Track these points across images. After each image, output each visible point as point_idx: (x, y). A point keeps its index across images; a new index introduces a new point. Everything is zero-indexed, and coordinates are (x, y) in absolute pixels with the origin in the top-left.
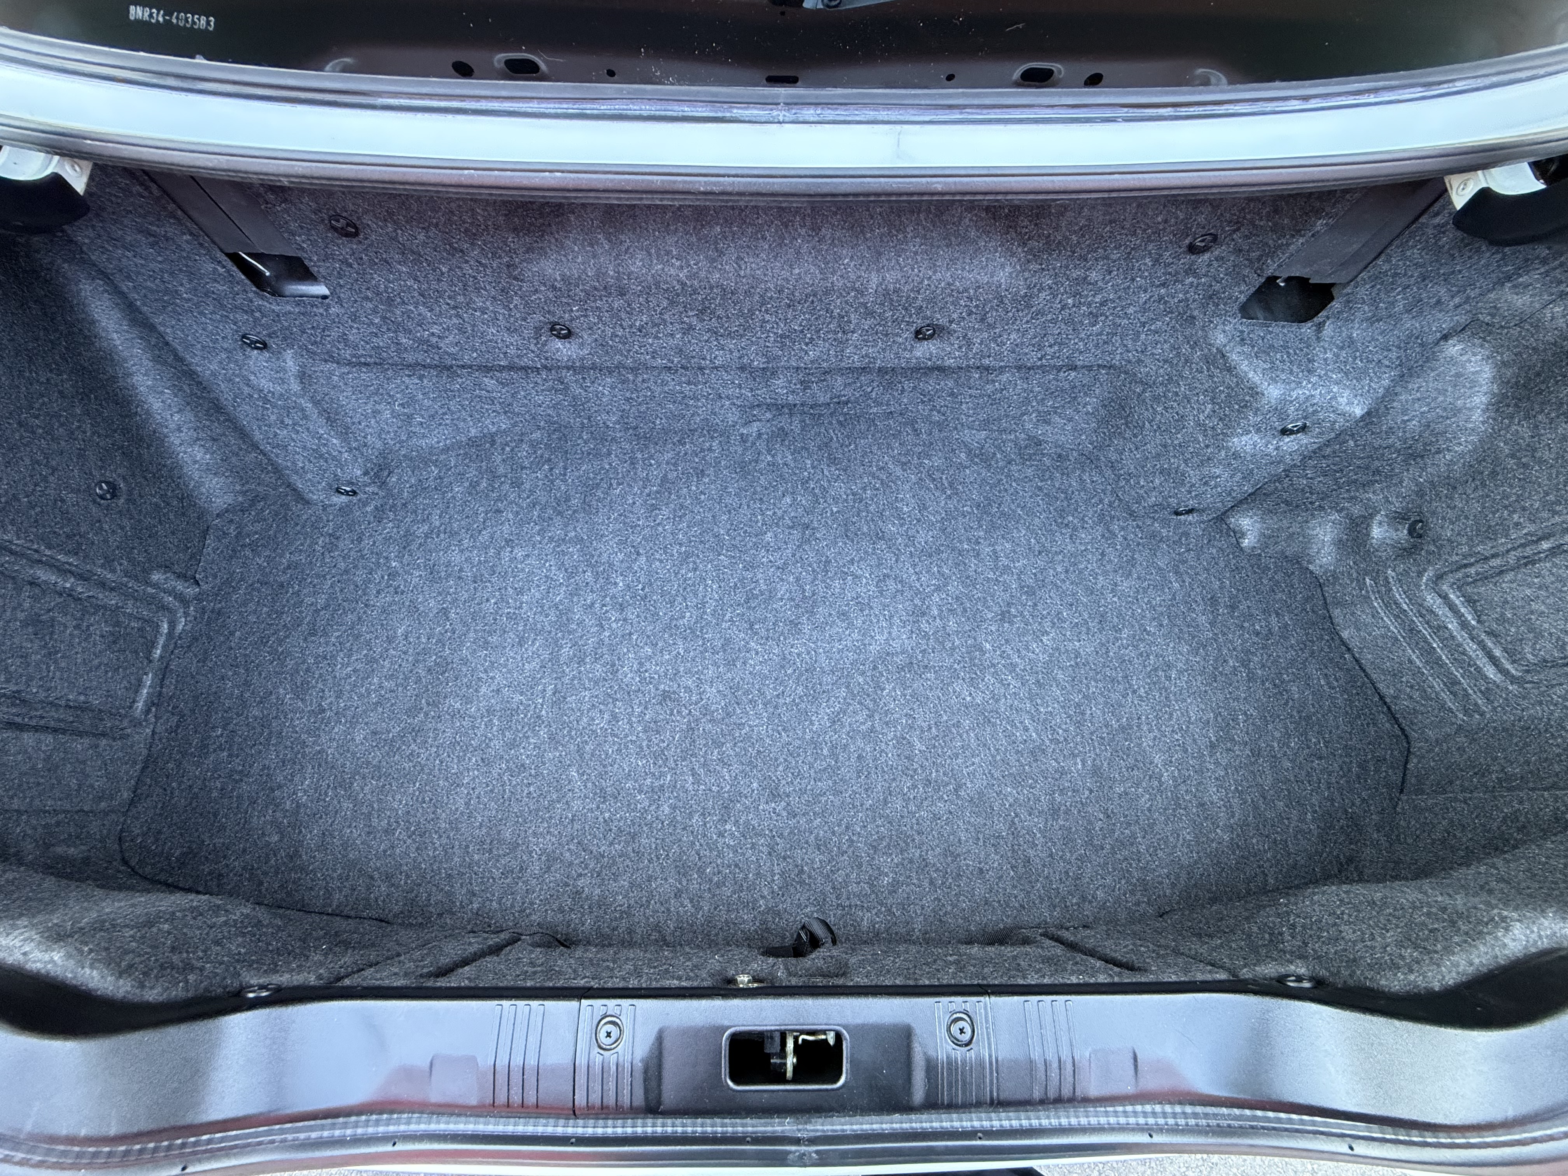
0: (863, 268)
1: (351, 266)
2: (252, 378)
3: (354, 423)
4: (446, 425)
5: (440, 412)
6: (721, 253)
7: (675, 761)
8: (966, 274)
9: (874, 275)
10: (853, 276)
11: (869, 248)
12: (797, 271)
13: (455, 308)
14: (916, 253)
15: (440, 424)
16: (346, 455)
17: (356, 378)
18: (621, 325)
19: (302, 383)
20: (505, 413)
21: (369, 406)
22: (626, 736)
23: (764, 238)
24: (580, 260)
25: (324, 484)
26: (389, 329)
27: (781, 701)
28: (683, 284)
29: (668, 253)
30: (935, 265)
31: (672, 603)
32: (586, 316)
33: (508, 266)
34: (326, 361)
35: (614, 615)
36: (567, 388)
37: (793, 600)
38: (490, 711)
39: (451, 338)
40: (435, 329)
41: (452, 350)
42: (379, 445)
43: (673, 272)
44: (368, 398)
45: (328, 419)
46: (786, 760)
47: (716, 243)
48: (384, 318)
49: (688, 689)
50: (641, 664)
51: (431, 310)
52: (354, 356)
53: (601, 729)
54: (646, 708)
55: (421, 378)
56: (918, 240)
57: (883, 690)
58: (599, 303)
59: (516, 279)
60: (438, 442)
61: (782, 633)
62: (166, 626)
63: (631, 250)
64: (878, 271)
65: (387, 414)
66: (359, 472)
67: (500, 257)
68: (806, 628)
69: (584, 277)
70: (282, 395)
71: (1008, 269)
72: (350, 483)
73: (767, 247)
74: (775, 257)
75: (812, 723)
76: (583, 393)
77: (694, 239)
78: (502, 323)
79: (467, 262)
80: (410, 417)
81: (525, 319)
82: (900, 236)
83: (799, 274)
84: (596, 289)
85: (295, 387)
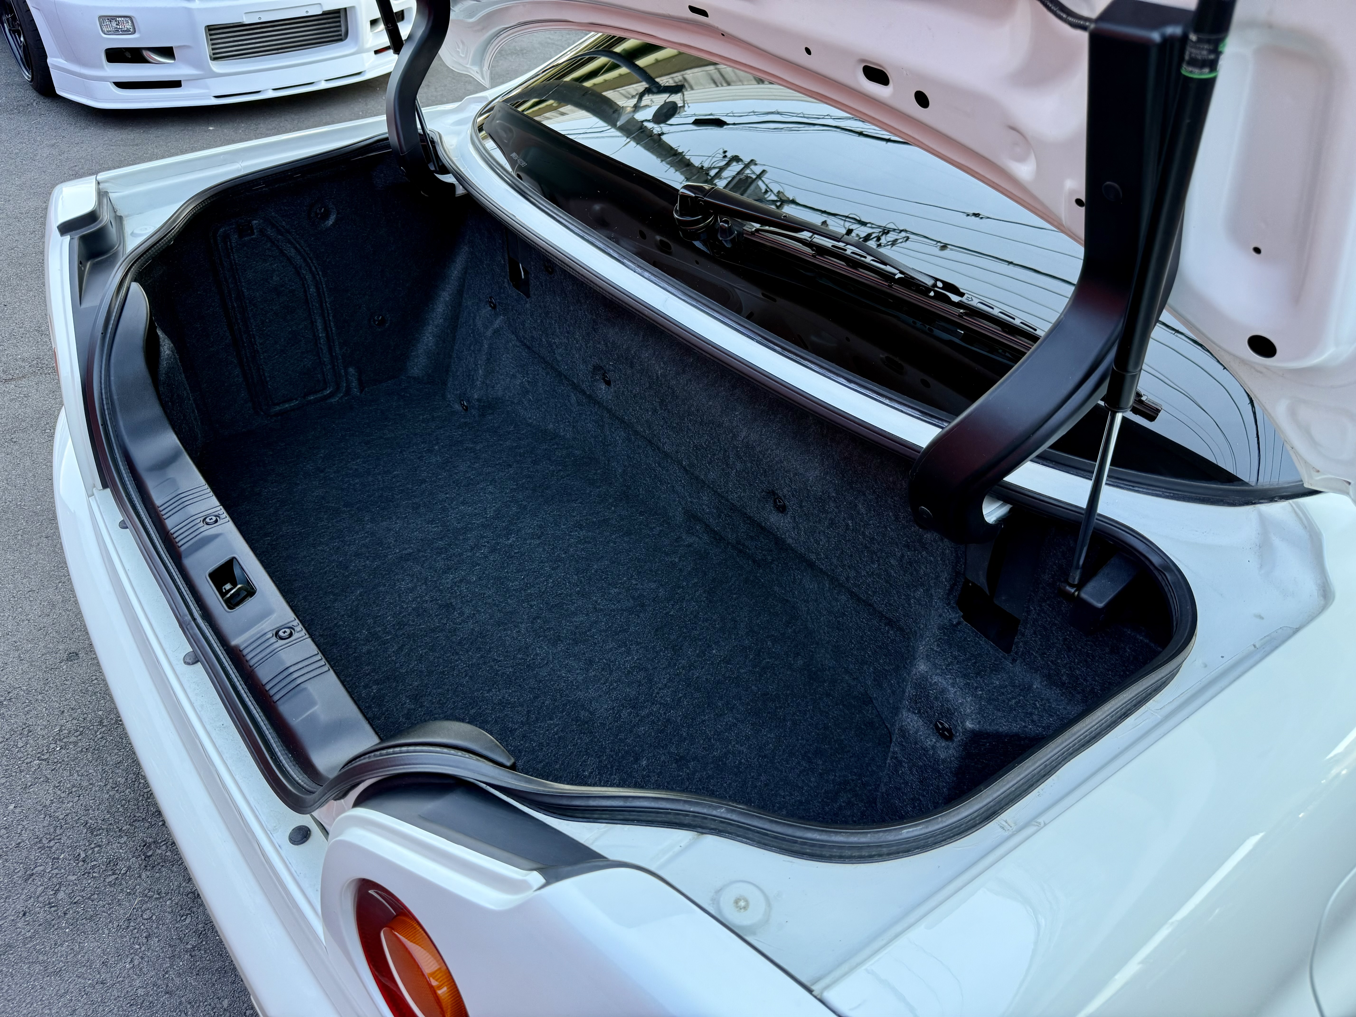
0: (743, 422)
1: (542, 286)
2: (478, 318)
3: (498, 372)
4: (541, 411)
5: (543, 401)
6: (684, 372)
7: (403, 634)
8: (793, 461)
9: (745, 429)
10: (735, 424)
11: (753, 413)
12: (711, 403)
13: (568, 333)
14: (774, 431)
15: (538, 408)
16: (478, 383)
17: (520, 352)
18: (627, 388)
19: (493, 334)
20: (574, 427)
21: (514, 371)
22: (403, 602)
23: (708, 377)
24: (625, 338)
25: (458, 392)
26: (541, 329)
27: (492, 664)
28: (658, 377)
29: (662, 358)
30: (779, 444)
31: (518, 571)
32: (615, 372)
33: (594, 322)
34: (513, 333)
35: (485, 550)
36: (603, 426)
37: (577, 628)
38: (373, 534)
39: (561, 350)
40: (557, 340)
41: (559, 358)
42: (500, 393)
43: (657, 368)
44: (517, 366)
45: (488, 359)
46: (448, 690)
47: (685, 366)
48: (542, 321)
49: (462, 614)
50: (461, 581)
51: (559, 328)
52: (523, 336)
53: (400, 587)
54: (431, 601)
55: (547, 374)
56: (779, 425)
57: (551, 719)
58: (621, 367)
59: (594, 330)
60: (530, 418)
61: (546, 637)
62: (328, 392)
63: (648, 347)
64: (749, 428)
65: (519, 381)
66: (476, 397)
67: (592, 314)
68: (561, 646)
69: (621, 347)
70: (480, 333)
71: (817, 472)
72: (468, 401)
73: (706, 382)
74: (706, 390)
75: (489, 691)
76: (610, 437)
77: (678, 358)
78: (582, 353)
79: (581, 310)
80: (528, 392)
81: (591, 358)
82: (772, 417)
83: (711, 405)
84: (622, 357)
85: (489, 333)
